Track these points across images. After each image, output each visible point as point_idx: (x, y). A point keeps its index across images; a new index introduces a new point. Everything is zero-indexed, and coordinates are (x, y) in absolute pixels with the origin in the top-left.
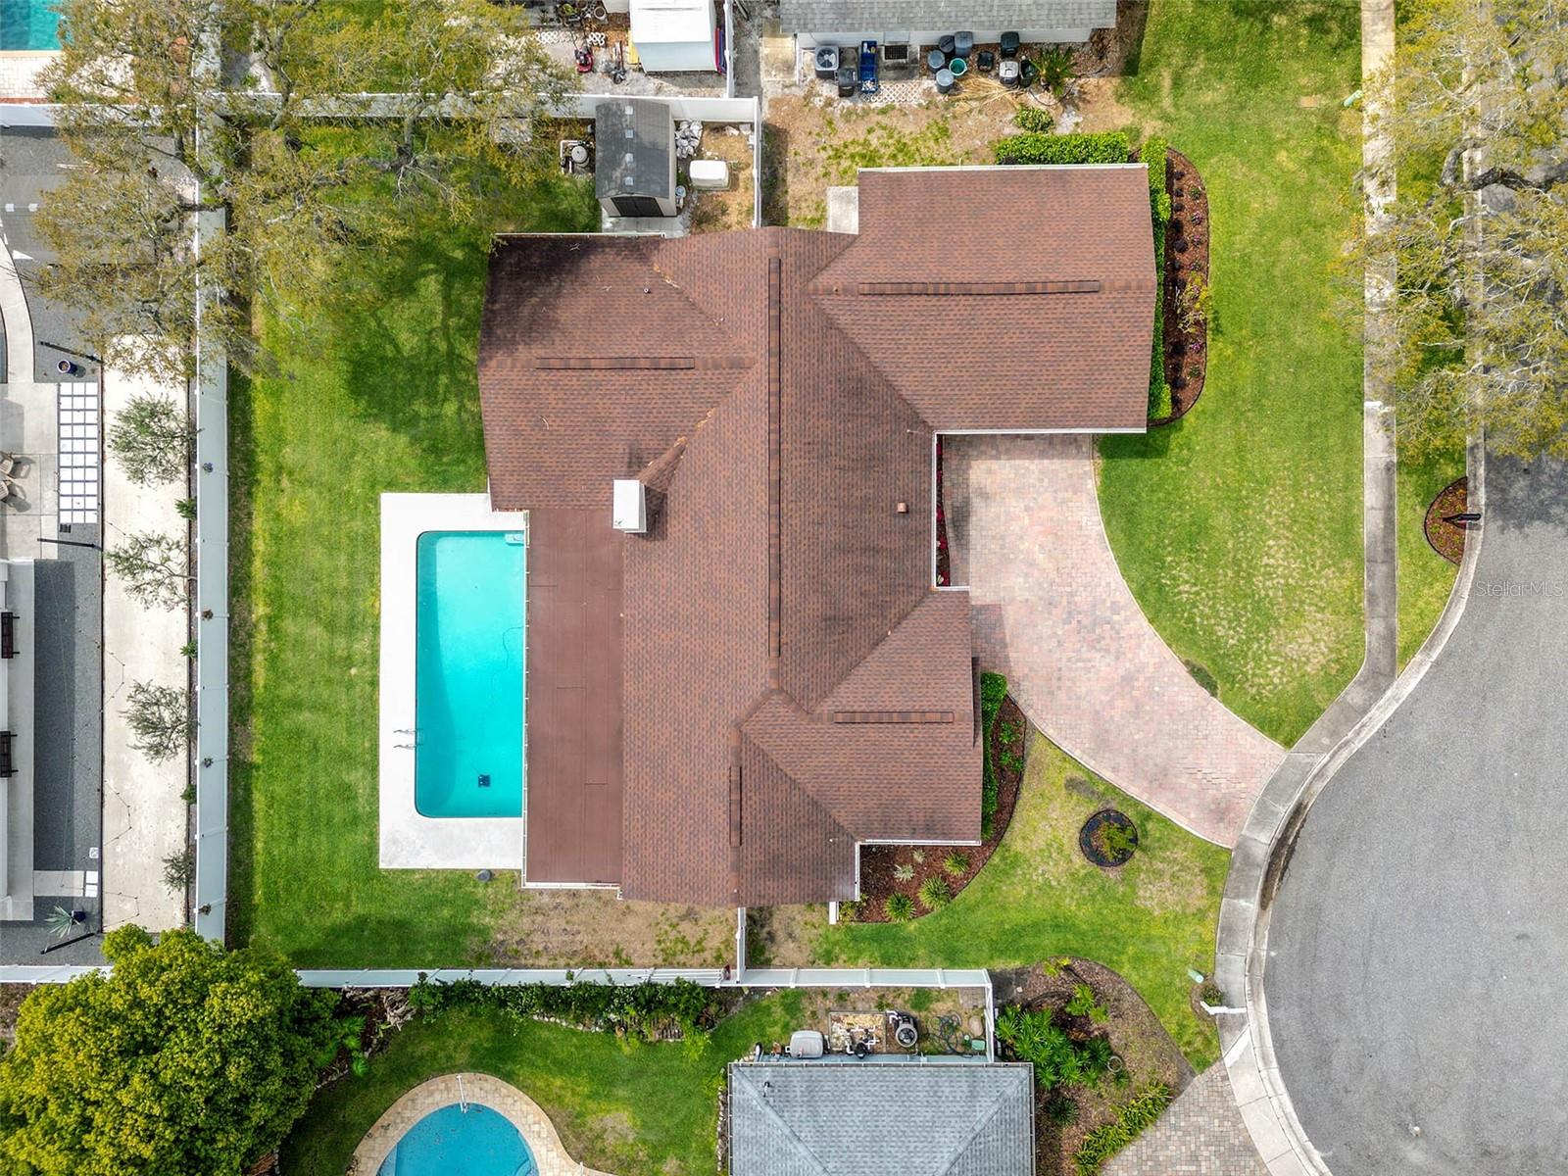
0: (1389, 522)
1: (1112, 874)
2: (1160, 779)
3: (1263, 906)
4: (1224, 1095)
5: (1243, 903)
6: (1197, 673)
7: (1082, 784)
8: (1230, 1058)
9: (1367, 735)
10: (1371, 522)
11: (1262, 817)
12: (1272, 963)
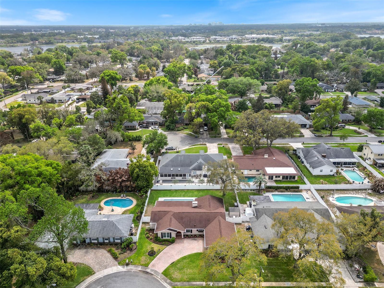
0: (194, 285)
1: (147, 254)
2: (159, 259)
3: (139, 271)
4: (114, 265)
5: (140, 268)
6: (174, 262)
7: (159, 251)
8: (119, 267)
9: (162, 283)
10: (194, 283)
11: (152, 270)
12: (131, 271)
